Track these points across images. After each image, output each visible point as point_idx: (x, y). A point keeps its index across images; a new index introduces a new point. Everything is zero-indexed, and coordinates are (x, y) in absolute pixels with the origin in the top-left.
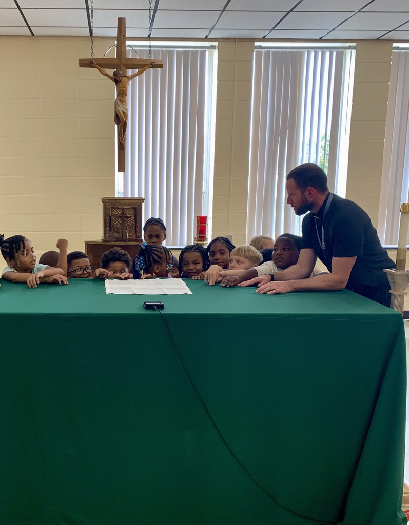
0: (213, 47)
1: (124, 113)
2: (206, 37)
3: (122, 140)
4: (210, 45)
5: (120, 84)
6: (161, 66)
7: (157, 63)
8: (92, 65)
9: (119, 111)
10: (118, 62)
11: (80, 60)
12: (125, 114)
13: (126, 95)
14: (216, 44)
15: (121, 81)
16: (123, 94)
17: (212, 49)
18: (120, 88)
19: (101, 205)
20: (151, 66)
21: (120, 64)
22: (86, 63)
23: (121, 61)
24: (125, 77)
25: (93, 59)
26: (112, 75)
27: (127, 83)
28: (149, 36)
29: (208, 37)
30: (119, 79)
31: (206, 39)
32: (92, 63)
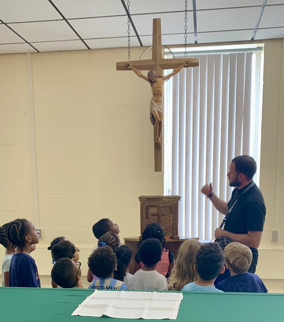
0: (259, 48)
1: (159, 112)
2: (252, 39)
3: (158, 139)
4: (256, 47)
5: (155, 85)
6: (196, 65)
7: (192, 62)
8: (129, 67)
9: (154, 111)
10: (153, 63)
11: (117, 63)
12: (161, 114)
13: (161, 95)
14: (262, 45)
15: (155, 82)
16: (158, 94)
17: (259, 51)
18: (155, 88)
19: (139, 203)
20: (186, 65)
21: (156, 65)
22: (123, 67)
23: (156, 62)
24: (160, 77)
25: (130, 62)
26: (146, 76)
27: (162, 83)
28: (196, 42)
29: (254, 39)
30: (153, 79)
31: (252, 41)
32: (128, 65)
